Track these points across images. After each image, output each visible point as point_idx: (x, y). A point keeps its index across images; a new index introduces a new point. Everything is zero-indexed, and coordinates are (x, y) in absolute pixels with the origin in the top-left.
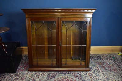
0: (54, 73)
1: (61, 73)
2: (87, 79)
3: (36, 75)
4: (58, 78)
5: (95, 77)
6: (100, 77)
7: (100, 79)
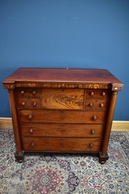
0: (33, 159)
1: (43, 160)
2: (76, 170)
3: (7, 161)
4: (37, 167)
5: (90, 167)
6: (95, 168)
7: (95, 172)
